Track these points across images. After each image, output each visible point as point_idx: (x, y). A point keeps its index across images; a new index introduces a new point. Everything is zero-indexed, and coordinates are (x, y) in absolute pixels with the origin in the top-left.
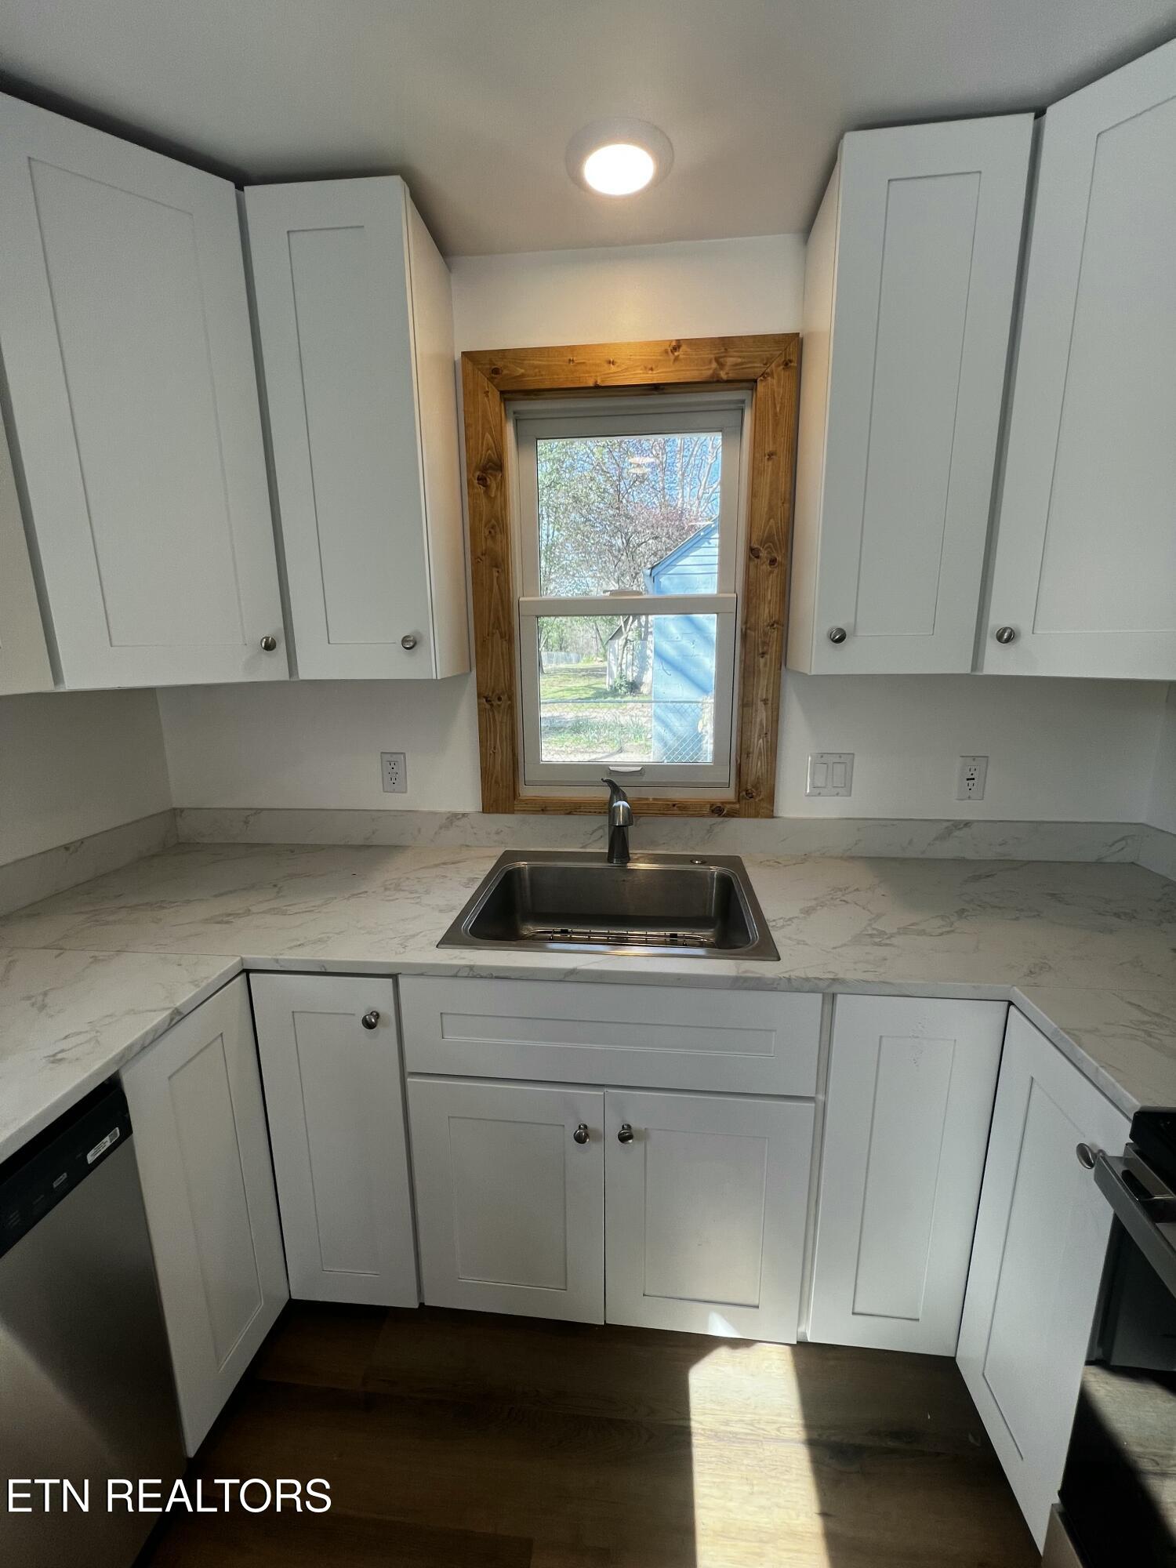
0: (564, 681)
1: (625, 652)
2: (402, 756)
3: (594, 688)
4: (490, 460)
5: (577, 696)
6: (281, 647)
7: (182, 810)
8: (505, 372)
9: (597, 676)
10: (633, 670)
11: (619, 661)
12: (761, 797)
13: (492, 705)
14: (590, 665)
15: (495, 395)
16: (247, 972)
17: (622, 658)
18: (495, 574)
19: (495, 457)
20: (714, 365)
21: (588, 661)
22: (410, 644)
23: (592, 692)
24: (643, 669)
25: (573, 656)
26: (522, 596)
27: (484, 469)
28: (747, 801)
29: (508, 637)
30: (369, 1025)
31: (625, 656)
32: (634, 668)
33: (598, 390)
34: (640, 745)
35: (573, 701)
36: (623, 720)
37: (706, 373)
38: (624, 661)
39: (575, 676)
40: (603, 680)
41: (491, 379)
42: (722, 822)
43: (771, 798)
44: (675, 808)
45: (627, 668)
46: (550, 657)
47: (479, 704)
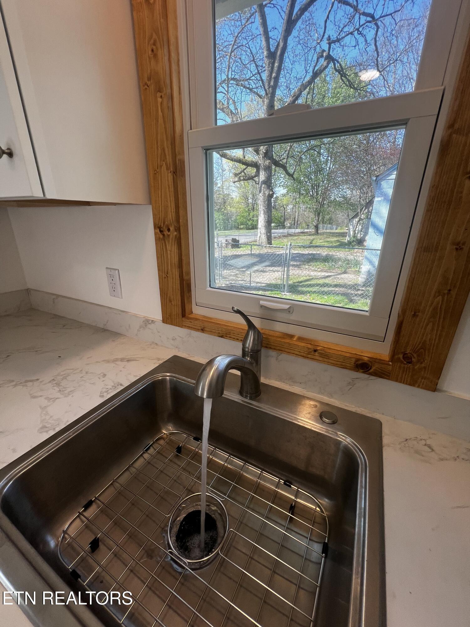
0: (327, 237)
1: (358, 224)
2: (117, 271)
3: (340, 241)
5: (331, 245)
9: (343, 236)
10: (361, 234)
11: (354, 229)
12: (423, 365)
13: (164, 235)
14: (342, 231)
17: (356, 228)
21: (341, 229)
23: (338, 244)
24: (366, 233)
25: (335, 227)
28: (402, 365)
31: (358, 227)
32: (362, 233)
34: (356, 271)
35: (327, 247)
36: (350, 257)
38: (357, 229)
39: (333, 236)
40: (344, 238)
42: (367, 378)
43: (437, 369)
44: (316, 354)
45: (358, 233)
46: (323, 227)
47: (156, 234)
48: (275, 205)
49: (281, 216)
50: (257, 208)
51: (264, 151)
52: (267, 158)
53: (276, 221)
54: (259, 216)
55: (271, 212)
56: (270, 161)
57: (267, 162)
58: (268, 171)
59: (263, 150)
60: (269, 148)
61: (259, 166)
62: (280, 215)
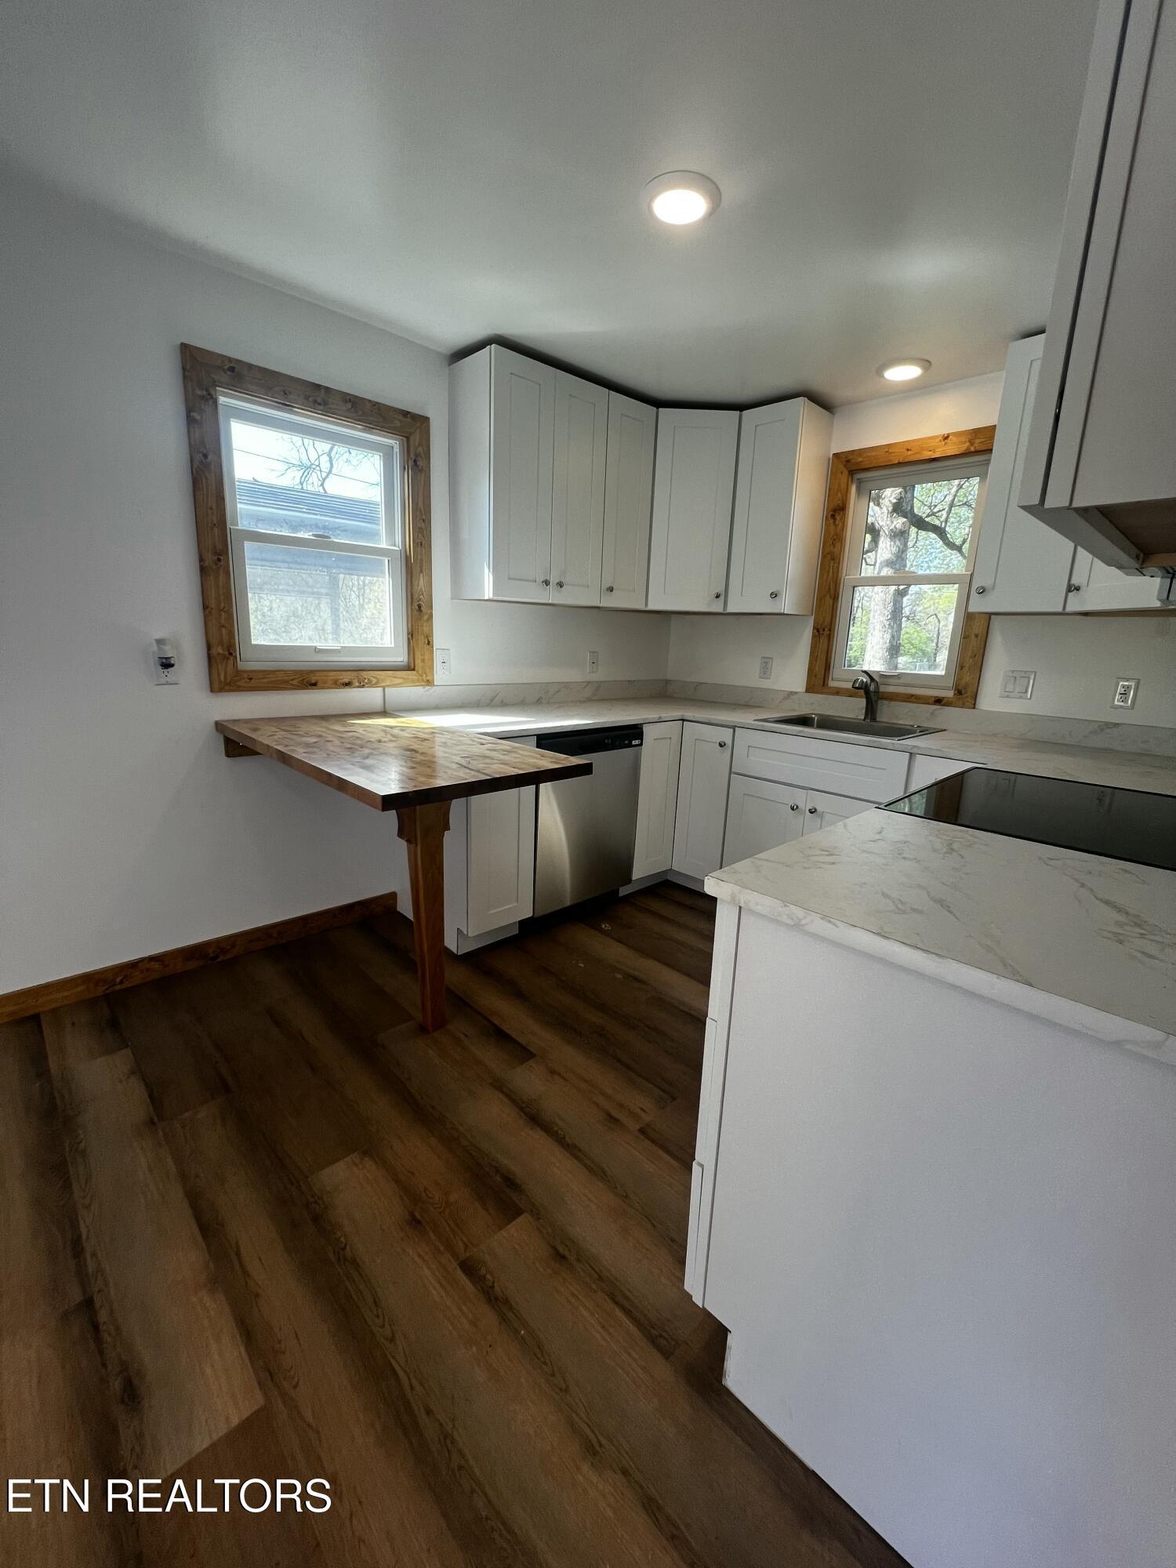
4: (838, 506)
6: (722, 597)
7: (670, 681)
8: (853, 461)
12: (969, 697)
13: (819, 634)
15: (846, 473)
16: (683, 720)
18: (832, 564)
19: (841, 505)
20: (968, 444)
22: (774, 595)
26: (848, 577)
27: (835, 511)
28: (960, 698)
29: (835, 598)
30: (721, 745)
33: (900, 464)
37: (963, 448)
41: (845, 466)
42: (940, 709)
43: (975, 697)
44: (913, 698)
47: (813, 633)
48: (913, 612)
49: (928, 638)
50: (864, 619)
51: (895, 501)
52: (898, 514)
53: (914, 651)
54: (870, 635)
55: (900, 628)
56: (905, 520)
57: (900, 522)
58: (900, 540)
59: (891, 499)
60: (906, 492)
61: (879, 531)
62: (924, 635)
